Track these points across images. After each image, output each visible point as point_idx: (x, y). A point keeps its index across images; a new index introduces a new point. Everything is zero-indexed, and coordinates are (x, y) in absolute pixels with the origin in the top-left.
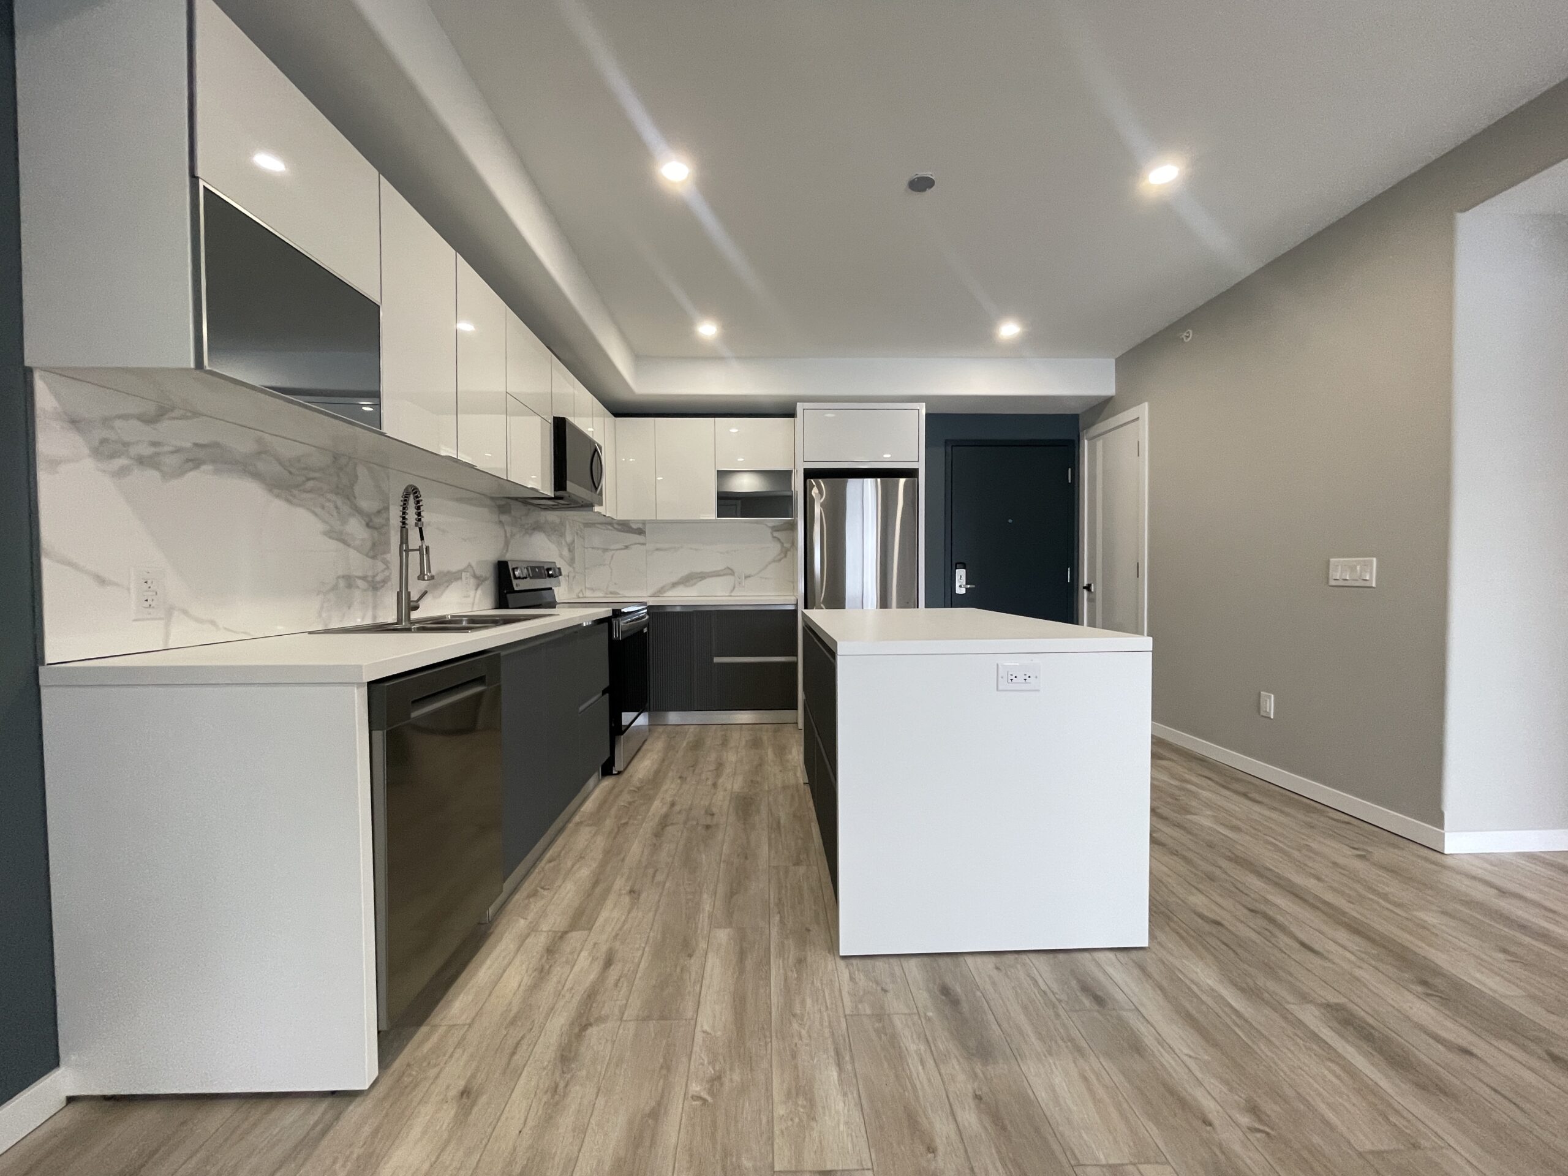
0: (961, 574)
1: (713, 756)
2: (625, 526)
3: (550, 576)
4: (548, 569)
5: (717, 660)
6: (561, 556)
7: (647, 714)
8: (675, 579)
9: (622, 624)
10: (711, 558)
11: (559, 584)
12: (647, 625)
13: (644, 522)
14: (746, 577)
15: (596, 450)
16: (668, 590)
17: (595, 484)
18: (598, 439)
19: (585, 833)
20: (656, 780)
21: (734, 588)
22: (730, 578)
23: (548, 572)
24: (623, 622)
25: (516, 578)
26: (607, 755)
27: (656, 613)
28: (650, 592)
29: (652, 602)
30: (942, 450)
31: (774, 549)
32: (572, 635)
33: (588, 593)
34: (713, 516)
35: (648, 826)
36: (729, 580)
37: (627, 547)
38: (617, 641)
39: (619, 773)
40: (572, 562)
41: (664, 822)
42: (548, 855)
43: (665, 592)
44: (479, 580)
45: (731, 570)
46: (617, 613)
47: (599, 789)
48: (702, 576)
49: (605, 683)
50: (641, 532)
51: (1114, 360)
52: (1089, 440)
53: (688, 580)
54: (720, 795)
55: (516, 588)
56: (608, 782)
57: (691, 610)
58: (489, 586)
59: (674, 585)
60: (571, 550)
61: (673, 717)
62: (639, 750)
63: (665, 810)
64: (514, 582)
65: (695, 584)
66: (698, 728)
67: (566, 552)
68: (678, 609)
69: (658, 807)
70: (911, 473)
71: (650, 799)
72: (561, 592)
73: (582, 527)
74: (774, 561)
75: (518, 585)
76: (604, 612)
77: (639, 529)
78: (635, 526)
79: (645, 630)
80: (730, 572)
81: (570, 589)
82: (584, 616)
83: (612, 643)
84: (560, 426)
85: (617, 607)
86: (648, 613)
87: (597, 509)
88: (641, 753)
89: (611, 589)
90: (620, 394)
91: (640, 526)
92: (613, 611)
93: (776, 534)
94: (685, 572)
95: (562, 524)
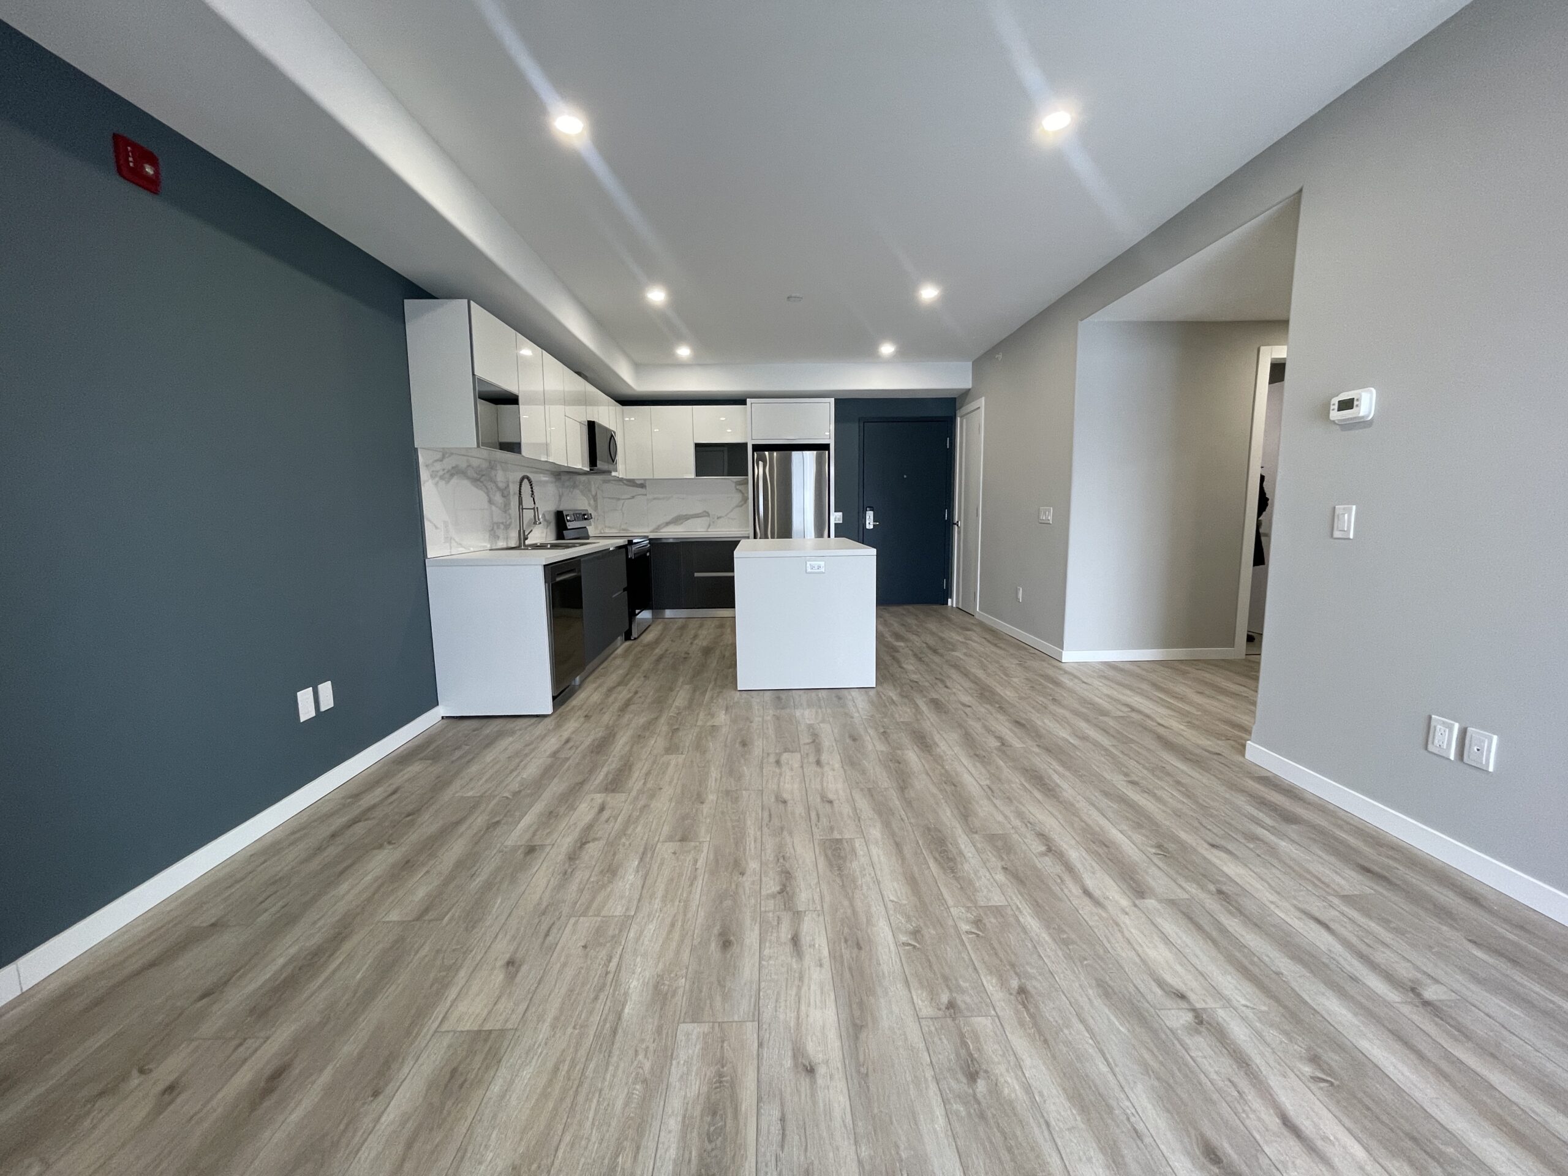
0: (870, 515)
1: (693, 632)
2: (632, 483)
3: (586, 519)
4: (584, 515)
5: (696, 575)
6: (589, 505)
7: (651, 611)
8: (668, 518)
9: (633, 549)
10: (691, 504)
11: (590, 525)
12: (649, 550)
13: (645, 480)
14: (718, 518)
15: (612, 437)
16: (664, 527)
17: (612, 458)
18: (612, 427)
19: (618, 662)
20: (657, 642)
21: (709, 526)
22: (708, 519)
23: (584, 516)
24: (634, 548)
25: (568, 521)
26: (628, 628)
27: (656, 544)
28: (651, 529)
29: (652, 536)
30: (857, 424)
31: (737, 498)
32: (604, 554)
33: (607, 530)
34: (692, 475)
35: (654, 658)
36: (706, 520)
37: (633, 497)
38: (631, 559)
39: (635, 639)
40: (596, 509)
41: (660, 658)
42: (602, 667)
43: (661, 529)
44: (547, 523)
45: (708, 513)
46: (630, 543)
47: (622, 647)
48: (687, 518)
49: (625, 585)
50: (643, 486)
51: (970, 364)
52: (961, 417)
53: (678, 520)
54: (694, 647)
55: (569, 527)
56: (628, 643)
57: (679, 541)
58: (553, 526)
59: (668, 524)
60: (595, 500)
61: (668, 613)
62: (645, 630)
63: (661, 653)
64: (568, 524)
65: (682, 523)
66: (684, 620)
67: (592, 502)
68: (671, 541)
69: (658, 651)
70: (825, 447)
71: (654, 649)
72: (591, 531)
73: (601, 482)
74: (737, 506)
75: (570, 525)
76: (622, 542)
77: (642, 484)
78: (638, 482)
79: (648, 554)
80: (706, 514)
81: (596, 528)
82: (611, 544)
83: (628, 560)
84: (591, 427)
85: (630, 539)
86: (649, 543)
87: (614, 474)
88: (647, 632)
89: (623, 527)
90: (624, 391)
91: (642, 482)
92: (629, 541)
93: (738, 488)
94: (675, 515)
95: (590, 483)
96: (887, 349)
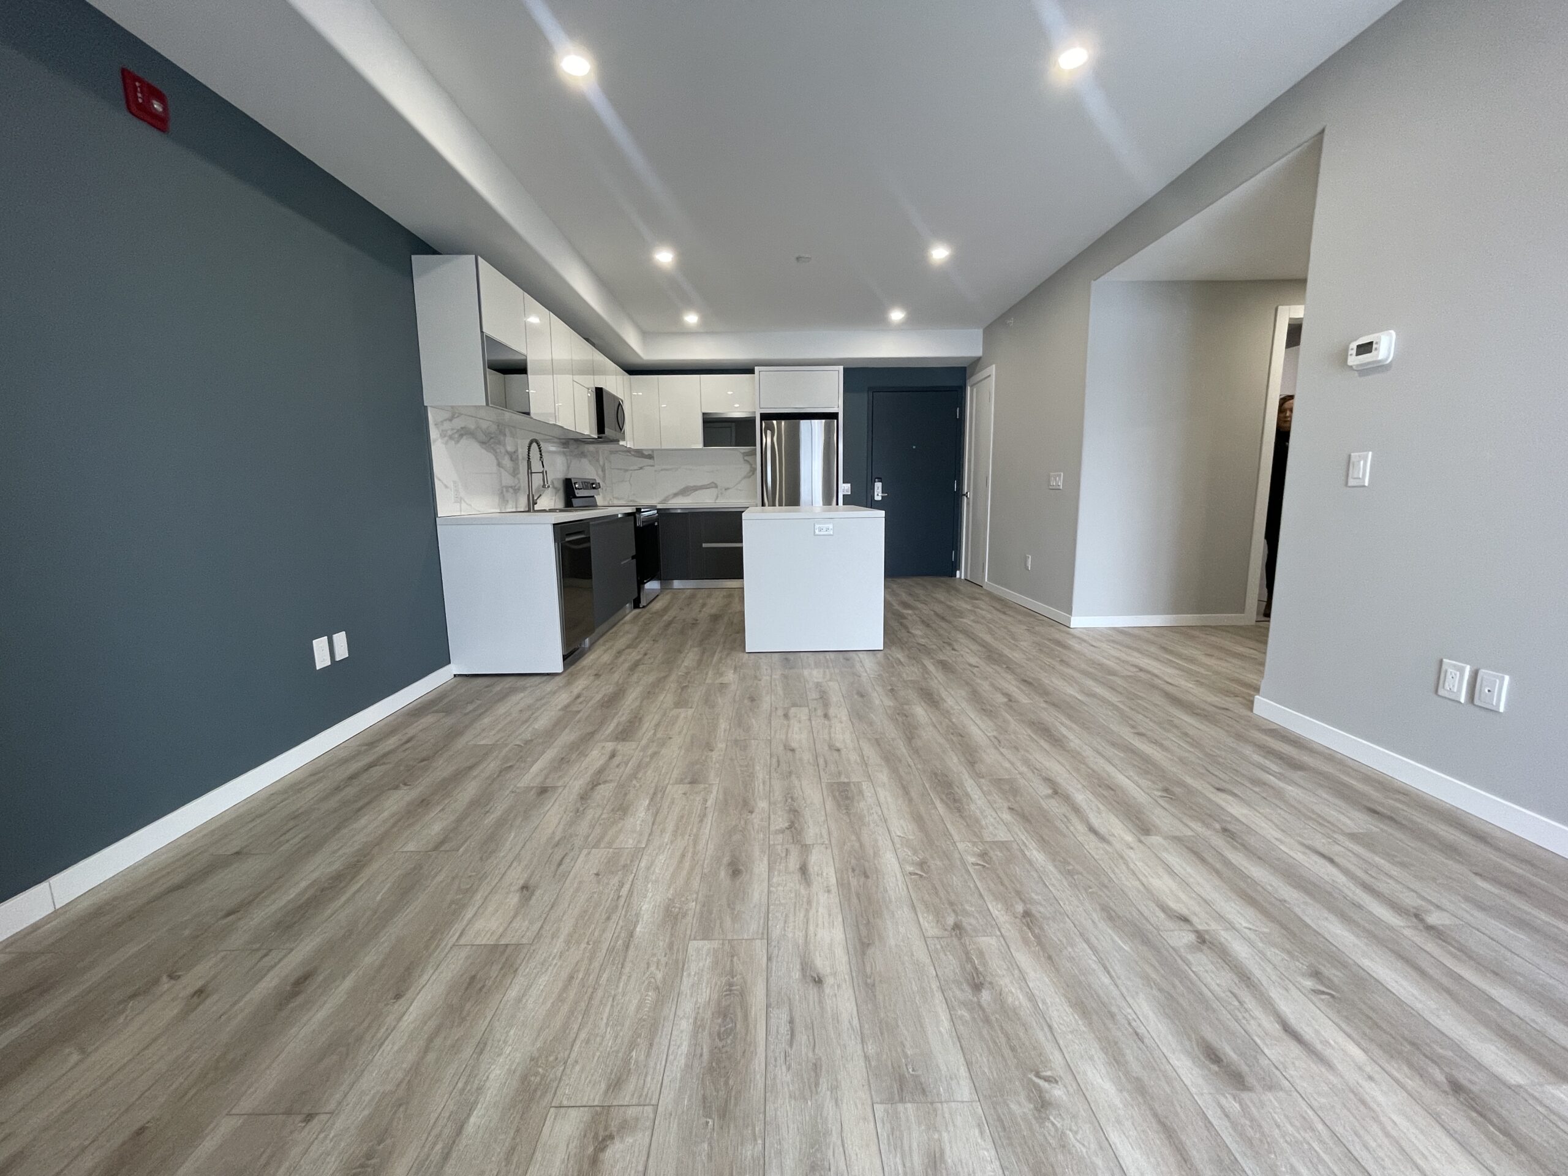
0: (878, 486)
1: (702, 601)
2: (639, 453)
3: (594, 488)
5: (704, 545)
6: (597, 474)
7: (659, 581)
8: (676, 489)
10: (700, 475)
11: (599, 494)
12: (657, 520)
13: (653, 450)
14: (726, 489)
15: (620, 404)
16: (672, 498)
17: (620, 427)
18: (620, 395)
19: (627, 627)
20: (665, 610)
21: (717, 496)
22: (714, 490)
23: (592, 485)
24: (642, 516)
25: (576, 489)
26: (636, 596)
27: (664, 514)
28: (659, 500)
29: (659, 506)
30: (866, 395)
31: (745, 468)
32: (612, 519)
33: (615, 499)
34: (700, 446)
35: (662, 624)
36: (713, 492)
37: (641, 468)
38: (639, 527)
39: (644, 607)
40: (604, 479)
41: (669, 624)
43: (669, 500)
44: (556, 490)
46: (639, 510)
47: (630, 613)
48: (696, 489)
49: (634, 553)
50: (650, 457)
51: (981, 331)
52: (972, 386)
53: (685, 491)
54: (703, 614)
55: (577, 495)
56: (637, 611)
57: (687, 511)
58: (561, 494)
59: (676, 495)
60: (603, 470)
61: (677, 584)
62: (653, 599)
63: (670, 619)
64: (576, 491)
65: (690, 494)
66: (693, 590)
67: (600, 472)
68: (679, 511)
69: (666, 618)
70: (834, 416)
71: (662, 616)
72: (599, 500)
73: (609, 452)
74: (745, 477)
75: (578, 493)
76: (629, 510)
77: (650, 455)
78: (646, 453)
79: (656, 524)
80: (714, 485)
81: (604, 498)
82: (619, 512)
83: (637, 529)
84: (599, 392)
85: (638, 507)
86: (657, 513)
87: (621, 443)
88: (655, 601)
89: (631, 496)
90: (632, 360)
91: (650, 453)
92: (636, 509)
93: (746, 458)
94: (683, 486)
95: (597, 452)
96: (897, 315)
